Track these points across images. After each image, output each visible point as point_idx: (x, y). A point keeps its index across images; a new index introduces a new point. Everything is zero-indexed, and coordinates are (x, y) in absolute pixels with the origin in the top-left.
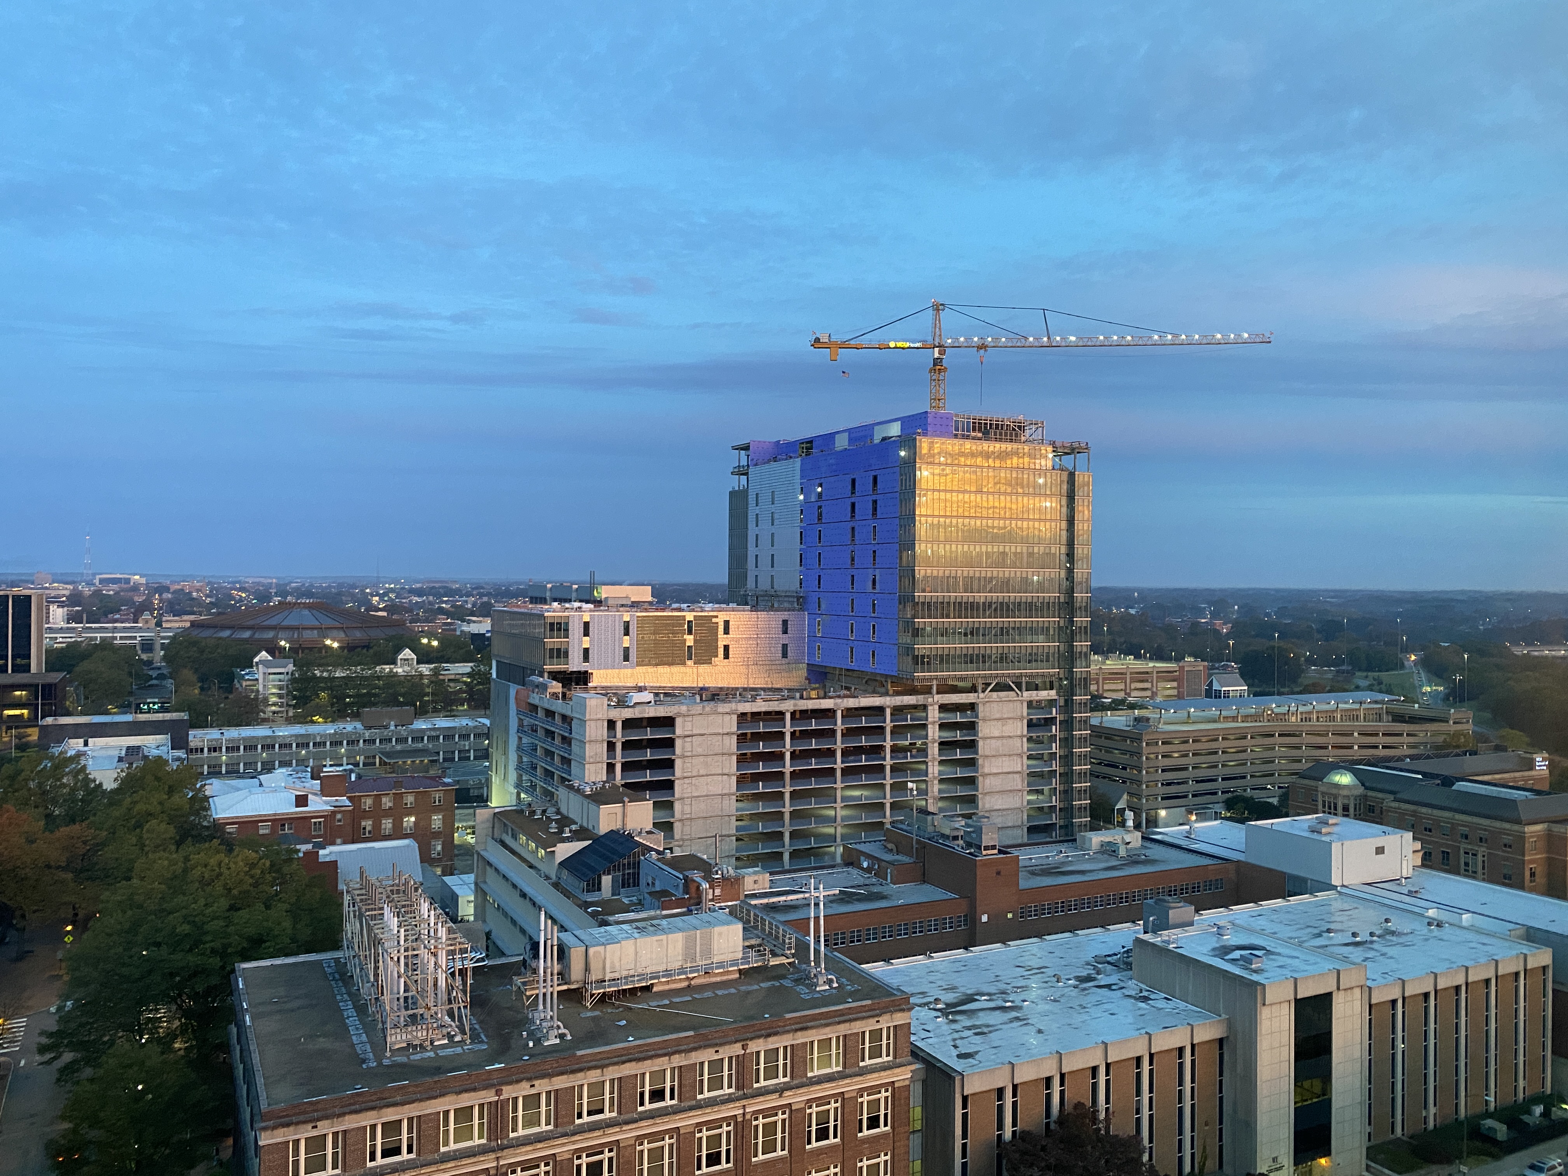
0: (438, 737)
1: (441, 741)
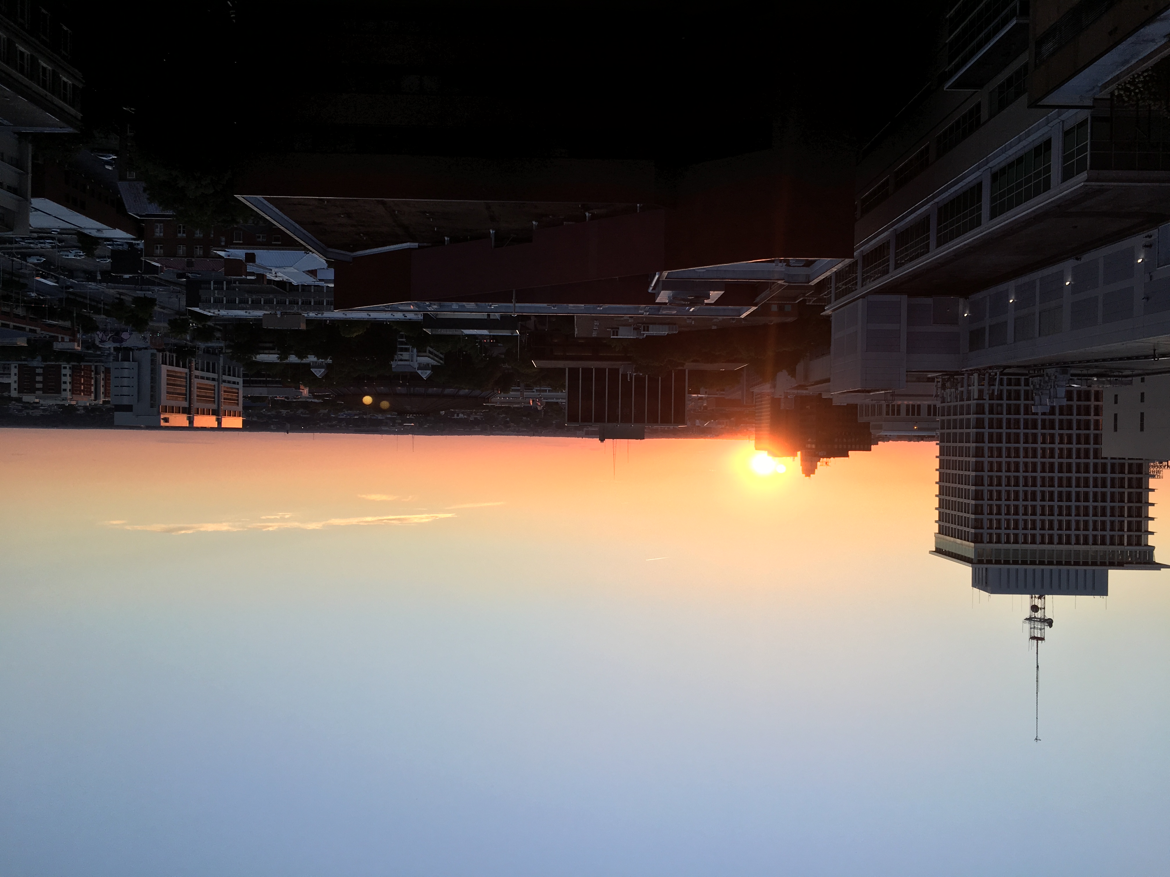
0: (240, 302)
1: (237, 299)
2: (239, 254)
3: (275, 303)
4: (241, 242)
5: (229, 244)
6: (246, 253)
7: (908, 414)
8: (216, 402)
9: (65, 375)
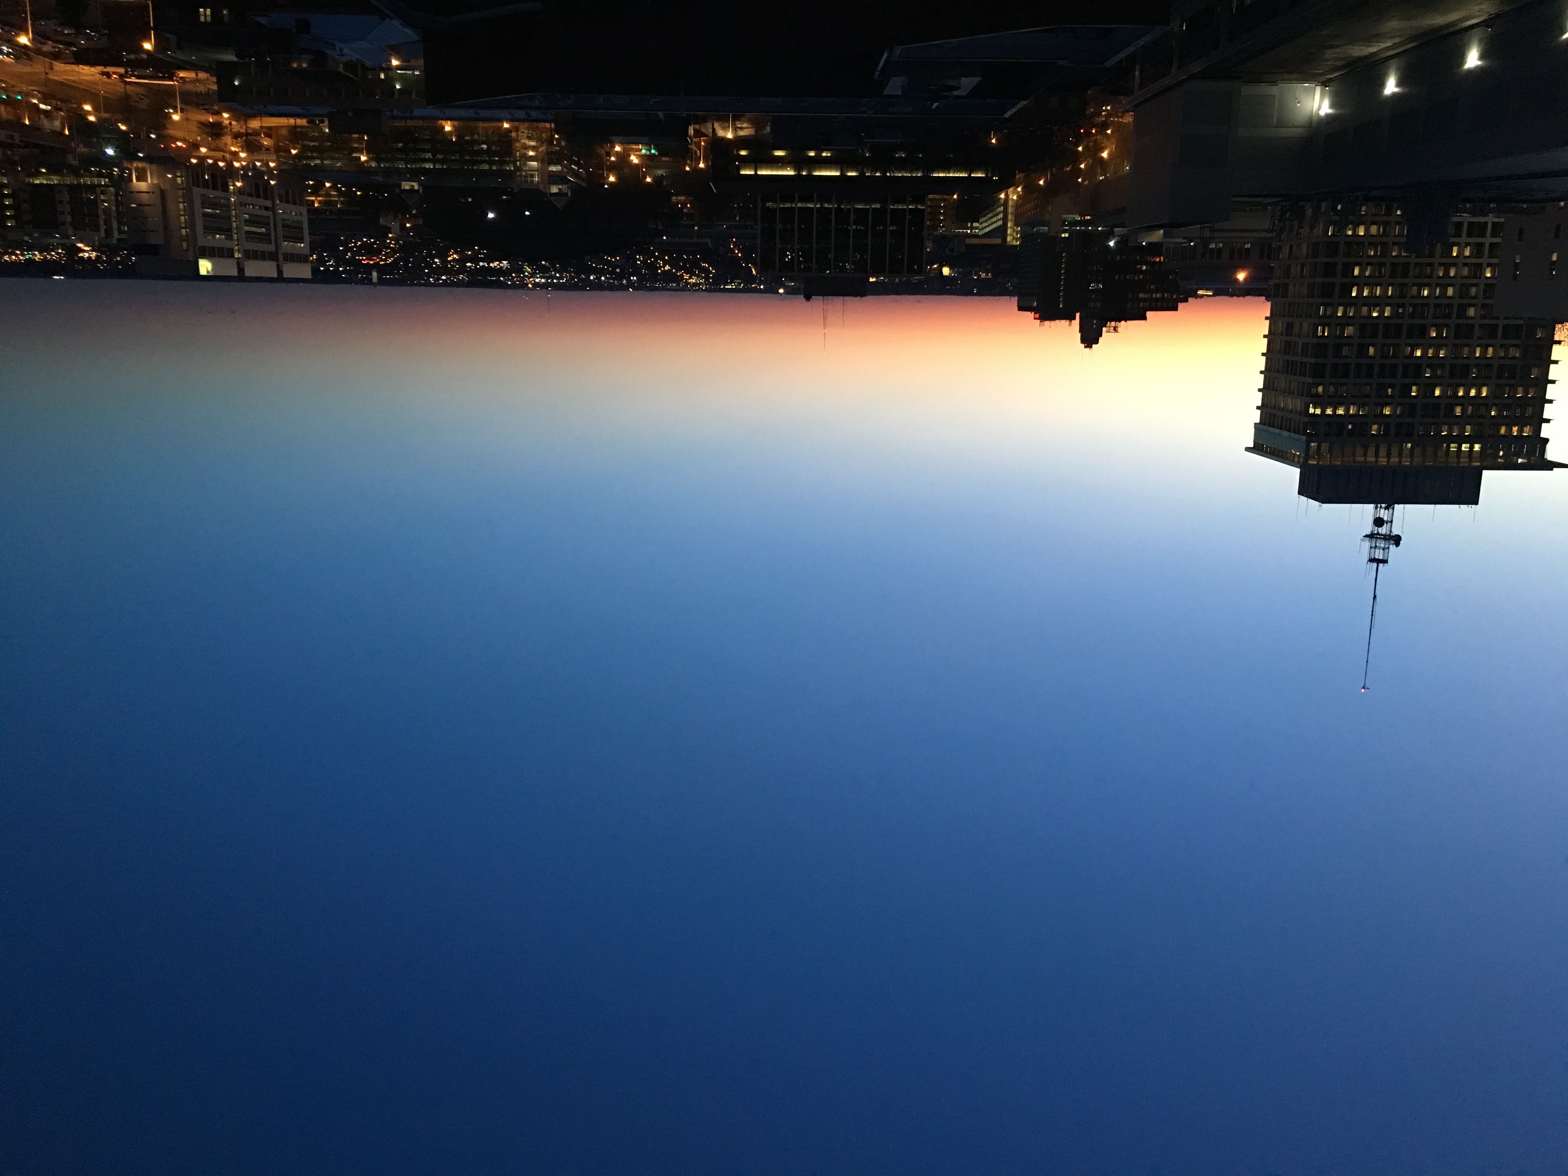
1: (290, 89)
2: (286, 20)
3: (343, 95)
5: (271, 6)
6: (296, 19)
7: (1232, 257)
8: (273, 242)
9: (61, 202)
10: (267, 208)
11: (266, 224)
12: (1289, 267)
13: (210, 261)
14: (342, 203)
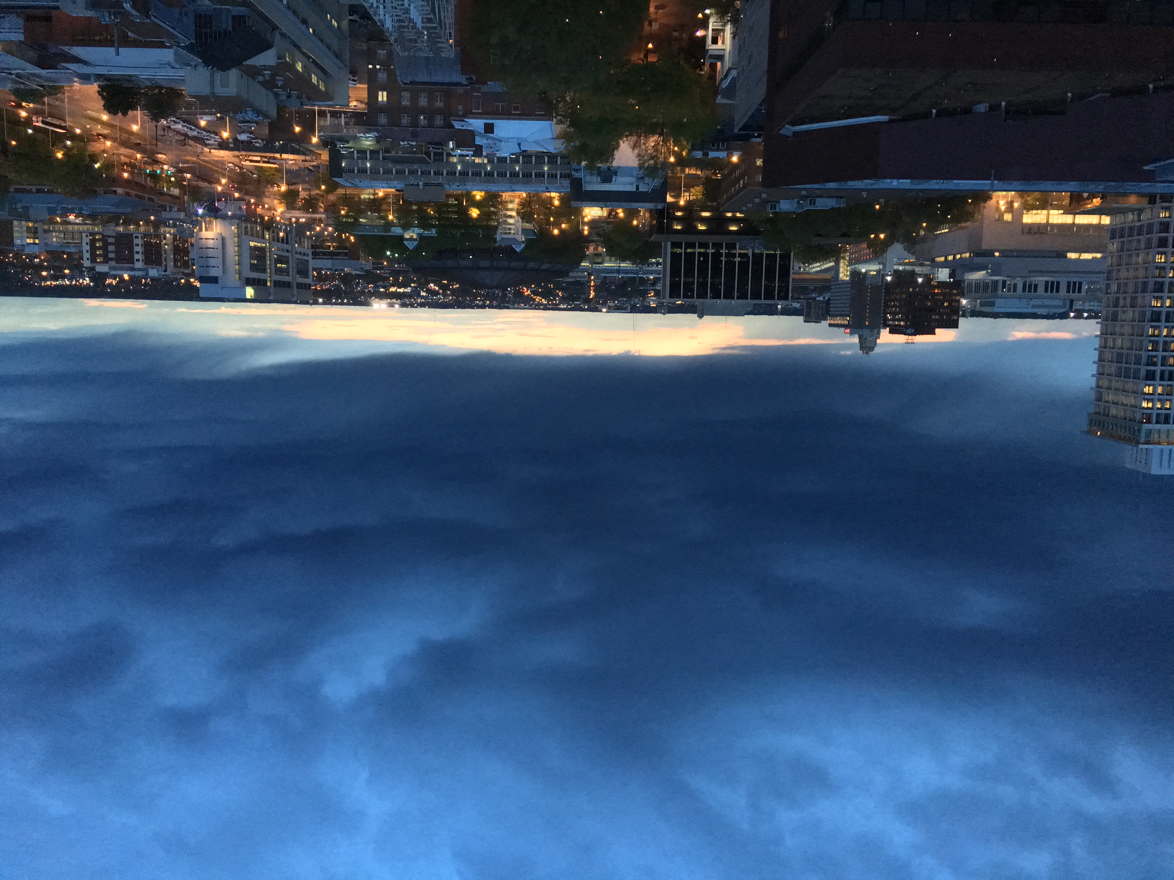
0: (384, 173)
2: (477, 124)
3: (419, 173)
4: (480, 111)
5: (468, 114)
6: (485, 124)
7: (1024, 290)
8: (291, 274)
9: (137, 245)
10: (287, 251)
11: (286, 262)
12: (1117, 299)
13: (253, 288)
14: (334, 247)
